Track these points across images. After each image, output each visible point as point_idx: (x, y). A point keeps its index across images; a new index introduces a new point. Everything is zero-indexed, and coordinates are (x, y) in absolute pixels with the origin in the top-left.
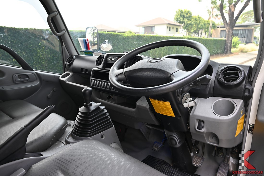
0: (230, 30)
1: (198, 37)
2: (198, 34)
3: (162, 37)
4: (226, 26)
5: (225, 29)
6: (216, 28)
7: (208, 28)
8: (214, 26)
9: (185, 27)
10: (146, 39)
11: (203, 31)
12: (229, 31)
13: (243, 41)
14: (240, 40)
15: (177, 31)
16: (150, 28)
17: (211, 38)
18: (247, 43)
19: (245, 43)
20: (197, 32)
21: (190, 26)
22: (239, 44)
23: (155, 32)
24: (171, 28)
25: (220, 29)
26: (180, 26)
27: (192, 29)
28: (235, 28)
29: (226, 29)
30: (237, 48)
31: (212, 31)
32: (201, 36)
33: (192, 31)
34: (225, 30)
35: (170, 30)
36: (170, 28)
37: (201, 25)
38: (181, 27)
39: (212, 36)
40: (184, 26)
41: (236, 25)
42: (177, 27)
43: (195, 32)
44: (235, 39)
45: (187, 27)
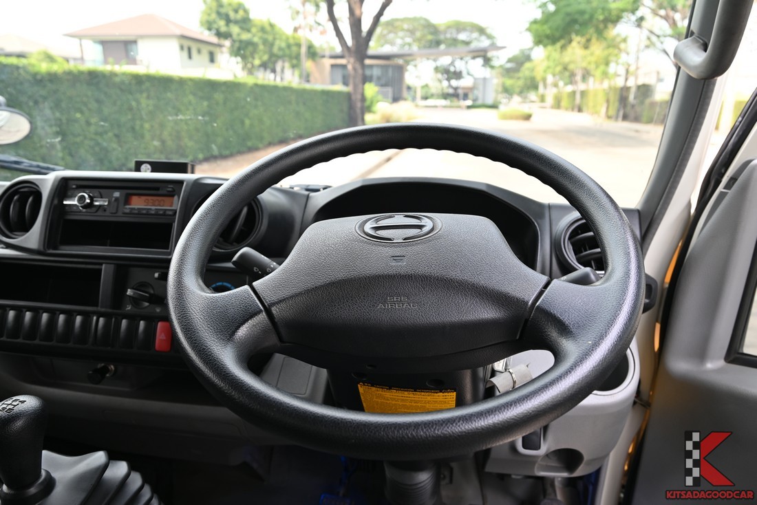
0: (358, 66)
1: (275, 80)
2: (274, 71)
3: (177, 79)
4: (346, 54)
5: (343, 61)
6: (317, 59)
7: (298, 57)
8: (313, 53)
9: (235, 48)
10: (123, 82)
11: (287, 65)
12: (355, 69)
13: (385, 96)
14: (378, 92)
15: (212, 60)
16: (122, 47)
17: (308, 86)
18: (396, 99)
19: (390, 100)
20: (270, 65)
21: (250, 48)
22: (378, 101)
23: (141, 61)
24: (194, 52)
25: (328, 62)
26: (220, 46)
27: (256, 56)
28: (368, 62)
29: (349, 62)
30: (374, 112)
31: (308, 65)
32: (282, 79)
33: (257, 62)
34: (344, 67)
35: (190, 57)
36: (189, 50)
37: (280, 49)
38: (225, 50)
39: (311, 79)
40: (232, 46)
41: (371, 52)
42: (212, 48)
43: (264, 66)
44: (370, 90)
45: (243, 50)
